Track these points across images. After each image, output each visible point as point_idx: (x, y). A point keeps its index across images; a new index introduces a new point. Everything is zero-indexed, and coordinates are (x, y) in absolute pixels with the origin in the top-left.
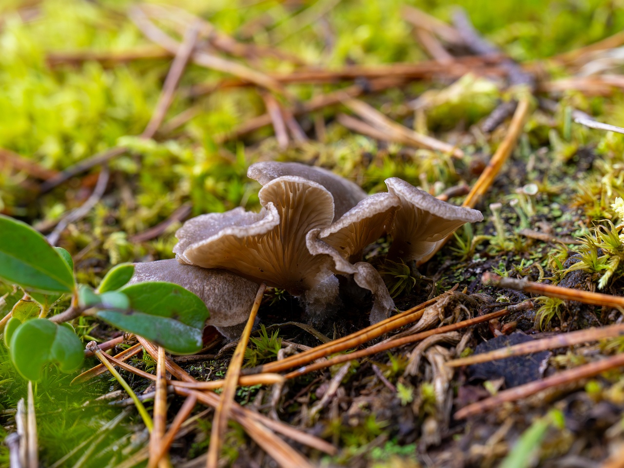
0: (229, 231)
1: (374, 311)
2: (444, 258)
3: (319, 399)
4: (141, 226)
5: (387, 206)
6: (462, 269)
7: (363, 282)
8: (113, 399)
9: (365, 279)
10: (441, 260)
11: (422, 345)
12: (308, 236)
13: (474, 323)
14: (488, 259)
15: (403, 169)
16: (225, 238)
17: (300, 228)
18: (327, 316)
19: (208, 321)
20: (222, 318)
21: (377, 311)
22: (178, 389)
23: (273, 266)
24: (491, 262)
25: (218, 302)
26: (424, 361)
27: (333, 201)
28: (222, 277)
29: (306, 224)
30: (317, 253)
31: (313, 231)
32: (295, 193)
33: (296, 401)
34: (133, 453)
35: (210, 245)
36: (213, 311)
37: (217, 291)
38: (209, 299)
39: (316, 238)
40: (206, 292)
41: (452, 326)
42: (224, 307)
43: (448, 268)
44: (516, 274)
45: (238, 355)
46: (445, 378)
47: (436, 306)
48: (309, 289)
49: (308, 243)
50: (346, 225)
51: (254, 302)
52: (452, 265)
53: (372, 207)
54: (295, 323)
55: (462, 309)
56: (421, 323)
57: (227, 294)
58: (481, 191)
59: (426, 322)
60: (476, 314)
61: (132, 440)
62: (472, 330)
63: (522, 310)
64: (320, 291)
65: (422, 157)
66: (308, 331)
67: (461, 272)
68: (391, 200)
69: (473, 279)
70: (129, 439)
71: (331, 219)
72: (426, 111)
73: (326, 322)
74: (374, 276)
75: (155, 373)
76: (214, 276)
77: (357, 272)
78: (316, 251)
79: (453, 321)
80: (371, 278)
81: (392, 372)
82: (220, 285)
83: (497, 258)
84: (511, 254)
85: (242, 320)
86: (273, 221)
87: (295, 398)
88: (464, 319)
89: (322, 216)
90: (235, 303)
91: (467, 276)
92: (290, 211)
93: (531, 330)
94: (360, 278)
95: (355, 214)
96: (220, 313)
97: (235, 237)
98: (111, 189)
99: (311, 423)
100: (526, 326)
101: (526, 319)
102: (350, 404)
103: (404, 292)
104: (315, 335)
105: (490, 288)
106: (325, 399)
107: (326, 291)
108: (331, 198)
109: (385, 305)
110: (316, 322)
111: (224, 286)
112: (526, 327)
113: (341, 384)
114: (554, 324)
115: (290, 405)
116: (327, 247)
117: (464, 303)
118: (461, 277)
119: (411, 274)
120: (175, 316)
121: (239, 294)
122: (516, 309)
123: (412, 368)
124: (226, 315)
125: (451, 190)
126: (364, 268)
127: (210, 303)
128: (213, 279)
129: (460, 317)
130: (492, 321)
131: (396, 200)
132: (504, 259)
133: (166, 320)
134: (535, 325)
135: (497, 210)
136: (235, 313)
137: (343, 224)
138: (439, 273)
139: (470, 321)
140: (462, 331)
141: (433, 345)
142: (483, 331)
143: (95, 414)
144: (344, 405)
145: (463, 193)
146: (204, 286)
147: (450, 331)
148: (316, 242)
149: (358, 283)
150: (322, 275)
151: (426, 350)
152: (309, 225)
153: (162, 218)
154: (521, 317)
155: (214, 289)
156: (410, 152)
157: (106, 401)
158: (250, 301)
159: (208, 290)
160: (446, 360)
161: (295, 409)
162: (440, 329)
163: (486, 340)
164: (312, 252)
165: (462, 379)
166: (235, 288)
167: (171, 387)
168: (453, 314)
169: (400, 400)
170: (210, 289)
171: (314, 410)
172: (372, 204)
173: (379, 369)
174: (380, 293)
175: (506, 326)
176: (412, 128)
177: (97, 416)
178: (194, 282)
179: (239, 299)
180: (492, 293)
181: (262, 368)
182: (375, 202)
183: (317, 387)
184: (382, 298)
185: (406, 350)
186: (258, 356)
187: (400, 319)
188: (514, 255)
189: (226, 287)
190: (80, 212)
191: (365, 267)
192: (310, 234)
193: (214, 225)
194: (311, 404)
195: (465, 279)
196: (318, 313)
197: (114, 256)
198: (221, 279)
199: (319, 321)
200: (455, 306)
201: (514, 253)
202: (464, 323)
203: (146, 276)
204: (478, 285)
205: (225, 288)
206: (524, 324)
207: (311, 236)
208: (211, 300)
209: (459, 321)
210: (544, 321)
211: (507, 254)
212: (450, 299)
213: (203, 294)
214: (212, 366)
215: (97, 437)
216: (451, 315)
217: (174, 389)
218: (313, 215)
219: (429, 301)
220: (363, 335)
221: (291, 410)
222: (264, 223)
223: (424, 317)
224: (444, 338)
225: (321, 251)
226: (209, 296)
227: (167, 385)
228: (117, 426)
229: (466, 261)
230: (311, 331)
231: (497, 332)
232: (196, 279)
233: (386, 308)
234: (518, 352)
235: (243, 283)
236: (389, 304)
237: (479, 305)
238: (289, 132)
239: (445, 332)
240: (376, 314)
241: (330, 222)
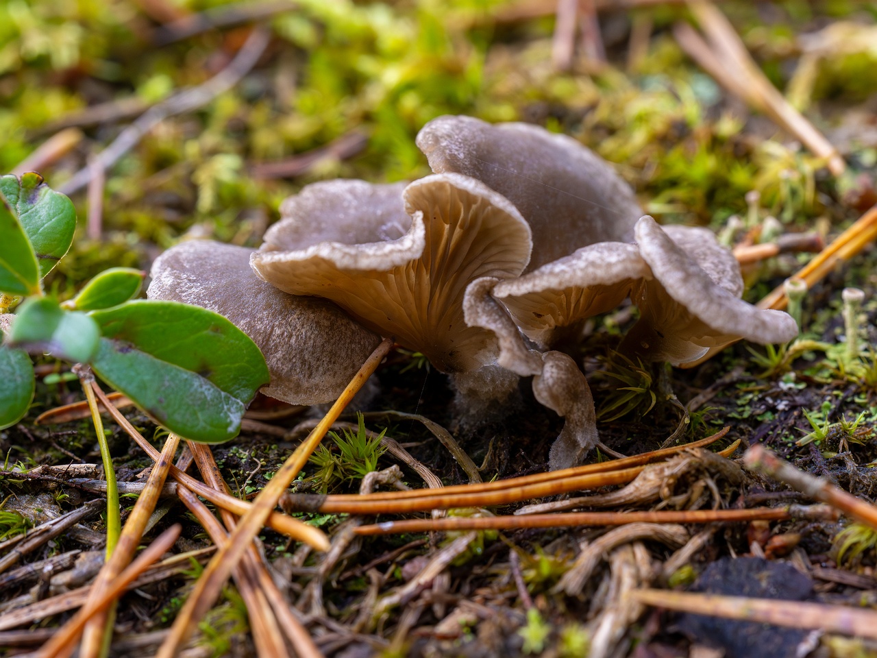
0: (325, 251)
1: (557, 449)
2: (735, 362)
3: (403, 582)
5: (617, 276)
6: (756, 393)
7: (545, 394)
8: (80, 475)
9: (550, 389)
10: (728, 363)
11: (611, 538)
12: (470, 288)
13: (719, 520)
14: (808, 387)
16: (317, 261)
17: (467, 265)
18: (486, 421)
19: (266, 389)
20: (291, 389)
21: (562, 445)
22: (183, 492)
23: (410, 316)
24: (812, 395)
25: (290, 360)
26: (603, 568)
27: (530, 238)
28: (312, 316)
29: (478, 262)
30: (475, 324)
31: (483, 281)
32: (468, 207)
33: (364, 573)
34: (72, 586)
35: (294, 264)
36: (276, 373)
37: (293, 340)
38: (276, 351)
39: (486, 294)
40: (274, 338)
41: (678, 515)
42: (298, 370)
43: (731, 386)
44: (841, 437)
45: (289, 468)
46: (622, 618)
47: (662, 470)
48: (461, 371)
49: (467, 301)
50: (538, 289)
51: (356, 372)
52: (741, 381)
53: (591, 270)
54: (426, 422)
55: (707, 488)
56: (628, 492)
57: (310, 349)
58: (845, 252)
59: (637, 494)
60: (732, 505)
61: (77, 562)
62: (713, 530)
63: (817, 518)
64: (480, 378)
65: (770, 156)
66: (442, 442)
67: (751, 400)
68: (629, 266)
69: (768, 417)
70: (76, 557)
71: (524, 265)
72: (823, 63)
73: (481, 431)
74: (568, 387)
75: (159, 449)
76: (298, 312)
77: (539, 373)
78: (475, 321)
79: (685, 507)
80: (560, 390)
81: (539, 574)
82: (303, 331)
83: (824, 391)
84: (853, 388)
85: (326, 398)
86: (409, 249)
87: (366, 568)
88: (707, 506)
89: (509, 257)
90: (321, 369)
91: (758, 411)
92: (458, 231)
93: (822, 557)
94: (541, 386)
95: (557, 275)
96: (290, 381)
97: (329, 263)
98: (267, 64)
99: (371, 623)
100: (816, 546)
101: (822, 532)
102: (450, 608)
103: (632, 414)
104: (453, 451)
105: (790, 445)
106: (410, 588)
107: (493, 380)
108: (526, 231)
109: (579, 439)
110: (465, 426)
111: (309, 334)
112: (817, 549)
113: (450, 568)
114: (867, 561)
115: (354, 577)
116: (497, 317)
117: (716, 477)
118: (747, 408)
119: (655, 387)
120: (204, 372)
121: (333, 354)
122: (805, 515)
123: (572, 581)
124: (298, 386)
125: (789, 239)
126: (554, 370)
127: (275, 360)
128: (294, 318)
129: (700, 502)
130: (756, 523)
131: (640, 266)
132: (837, 396)
133: (186, 374)
134: (832, 549)
135: (854, 303)
136: (317, 386)
137: (534, 285)
138: (714, 390)
139: (713, 514)
140: (694, 527)
141: (631, 542)
142: (733, 536)
143: (46, 491)
144: (438, 610)
145: (813, 248)
146: (273, 328)
147: (672, 522)
148: (481, 302)
149: (536, 393)
150: (488, 354)
151: (615, 548)
152: (483, 264)
153: (317, 143)
154: (814, 527)
155: (290, 336)
156: (754, 141)
157: (67, 474)
158: (353, 367)
159: (278, 336)
160: (639, 583)
161: (360, 588)
162: (653, 515)
163: (734, 555)
164: (469, 321)
165: (652, 627)
166: (328, 341)
167: (173, 485)
168: (689, 492)
169: (522, 641)
170: (283, 334)
171: (387, 602)
172: (593, 264)
173: (519, 560)
174: (575, 416)
175: (778, 541)
176: (781, 85)
177: (46, 497)
178: (259, 315)
179: (330, 362)
180: (788, 457)
181: (324, 500)
182: (599, 262)
183: (410, 558)
184: (577, 425)
185: (585, 535)
186: (335, 467)
187: (591, 475)
188: (858, 394)
189: (313, 336)
190: (194, 98)
191: (557, 366)
192: (476, 285)
194: (383, 591)
195: (752, 416)
196: (472, 412)
198: (308, 320)
199: (471, 426)
200: (697, 479)
201: (859, 387)
202: (702, 515)
203: (190, 280)
204: (770, 433)
205: (310, 338)
206: (813, 542)
207: (476, 289)
208: (279, 355)
209: (695, 507)
210: (850, 548)
211: (845, 387)
212: (690, 465)
213: (268, 340)
214: (265, 457)
215: (27, 539)
216: (685, 492)
217: (177, 490)
218: (494, 250)
219: (660, 452)
220: (514, 488)
221: (352, 586)
222: (392, 252)
223: (637, 483)
224: (657, 533)
225: (484, 321)
226: (276, 346)
227: (171, 476)
228: (68, 529)
229: (770, 379)
230: (446, 443)
231: (756, 548)
232: (265, 310)
233: (579, 445)
234: (760, 617)
235: (349, 333)
236: (586, 438)
237: (749, 481)
238: (578, 38)
239: (662, 522)
240: (560, 449)
241: (520, 270)
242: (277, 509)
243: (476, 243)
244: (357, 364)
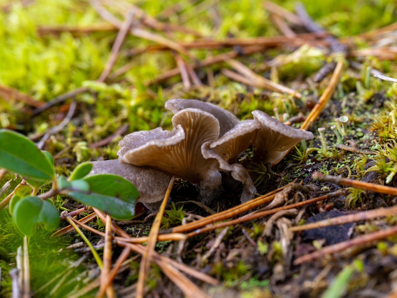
0: (153, 143)
1: (244, 195)
2: (289, 162)
3: (208, 250)
4: (96, 138)
5: (253, 129)
6: (300, 169)
7: (237, 176)
8: (78, 248)
9: (238, 174)
10: (286, 163)
11: (274, 217)
12: (203, 147)
13: (307, 204)
14: (316, 163)
15: (263, 104)
16: (150, 147)
17: (197, 141)
18: (214, 197)
19: (139, 199)
20: (147, 198)
21: (245, 195)
22: (119, 242)
23: (180, 165)
24: (318, 165)
25: (145, 187)
26: (275, 227)
27: (219, 125)
28: (148, 171)
29: (201, 139)
31: (206, 144)
32: (195, 118)
33: (193, 251)
34: (90, 282)
35: (141, 151)
36: (142, 193)
37: (144, 180)
38: (139, 185)
39: (208, 148)
40: (137, 181)
41: (293, 205)
42: (148, 190)
43: (291, 168)
44: (334, 173)
45: (157, 221)
46: (288, 238)
47: (283, 193)
48: (203, 180)
49: (203, 151)
50: (227, 140)
51: (167, 188)
52: (293, 166)
53: (244, 129)
54: (194, 202)
55: (299, 195)
56: (273, 203)
57: (151, 182)
58: (312, 120)
59: (277, 203)
60: (308, 198)
61: (89, 274)
62: (305, 208)
63: (337, 196)
64: (209, 181)
65: (275, 97)
66: (201, 207)
67: (299, 171)
68: (256, 125)
69: (306, 175)
70: (87, 273)
71: (217, 136)
72: (278, 68)
73: (213, 201)
74: (244, 172)
75: (104, 232)
76: (143, 171)
77: (233, 169)
78: (208, 157)
79: (294, 202)
80: (242, 174)
81: (255, 234)
82: (147, 177)
83: (322, 162)
84: (331, 160)
85: (160, 199)
86: (181, 136)
87: (193, 249)
88: (301, 201)
89: (212, 134)
90: (156, 188)
91: (303, 174)
92: (192, 130)
93: (342, 209)
94: (235, 174)
95: (232, 133)
96: (146, 194)
97: (156, 146)
99: (202, 265)
101: (340, 201)
102: (227, 253)
103: (263, 182)
104: (206, 209)
105: (317, 181)
106: (212, 250)
107: (214, 181)
108: (217, 123)
109: (251, 191)
110: (206, 201)
112: (340, 207)
113: (222, 241)
114: (358, 205)
115: (190, 254)
116: (215, 154)
117: (301, 190)
118: (299, 174)
119: (268, 172)
120: (118, 196)
121: (159, 183)
122: (334, 195)
123: (267, 231)
124: (150, 196)
125: (293, 118)
126: (238, 168)
127: (140, 188)
128: (142, 173)
129: (298, 200)
130: (318, 202)
131: (259, 125)
132: (326, 163)
133: (112, 198)
134: (345, 205)
135: (322, 132)
136: (156, 195)
137: (225, 139)
138: (285, 171)
139: (304, 202)
140: (299, 208)
141: (281, 217)
142: (312, 209)
143: (66, 257)
144: (224, 254)
145: (301, 120)
146: (136, 177)
147: (292, 208)
148: (207, 150)
149: (234, 177)
150: (211, 171)
151: (276, 220)
152: (203, 139)
153: (110, 133)
154: (337, 200)
155: (143, 179)
156: (268, 94)
157: (73, 249)
158: (165, 187)
159: (139, 180)
160: (288, 227)
161: (193, 256)
162: (285, 207)
163: (314, 214)
164: (205, 157)
165: (299, 239)
166: (156, 179)
167: (114, 241)
168: (294, 198)
169: (259, 252)
171: (205, 257)
172: (244, 127)
173: (246, 231)
174: (248, 183)
175: (327, 206)
176: (269, 78)
177: (67, 258)
178: (130, 175)
179: (158, 185)
180: (318, 185)
181: (172, 230)
182: (245, 126)
183: (207, 242)
184: (249, 186)
185: (264, 220)
186: (169, 222)
187: (260, 200)
188: (333, 161)
190: (58, 128)
191: (239, 167)
192: (204, 145)
193: (143, 138)
194: (203, 253)
195: (301, 175)
196: (208, 195)
197: (79, 157)
198: (147, 173)
199: (209, 201)
200: (295, 193)
201: (333, 159)
202: (301, 203)
203: (100, 170)
204: (309, 179)
205: (150, 178)
206: (338, 205)
208: (141, 186)
209: (297, 202)
210: (351, 203)
211: (328, 160)
212: (292, 188)
213: (135, 182)
214: (141, 228)
215: (67, 272)
216: (292, 198)
217: (116, 242)
218: (206, 133)
219: (279, 189)
220: (236, 210)
221: (190, 256)
222: (175, 138)
223: (275, 199)
224: (288, 212)
225: (211, 156)
226: (139, 183)
227: (112, 239)
228: (80, 265)
229: (302, 164)
230: (203, 207)
231: (321, 210)
232: (131, 172)
233: (251, 193)
234: (334, 223)
235: (161, 175)
236: (253, 190)
237: (310, 192)
238: (191, 80)
239: (289, 209)
240: (245, 197)
241: (217, 138)
242: (159, 234)
243: (199, 132)
244: (166, 185)
